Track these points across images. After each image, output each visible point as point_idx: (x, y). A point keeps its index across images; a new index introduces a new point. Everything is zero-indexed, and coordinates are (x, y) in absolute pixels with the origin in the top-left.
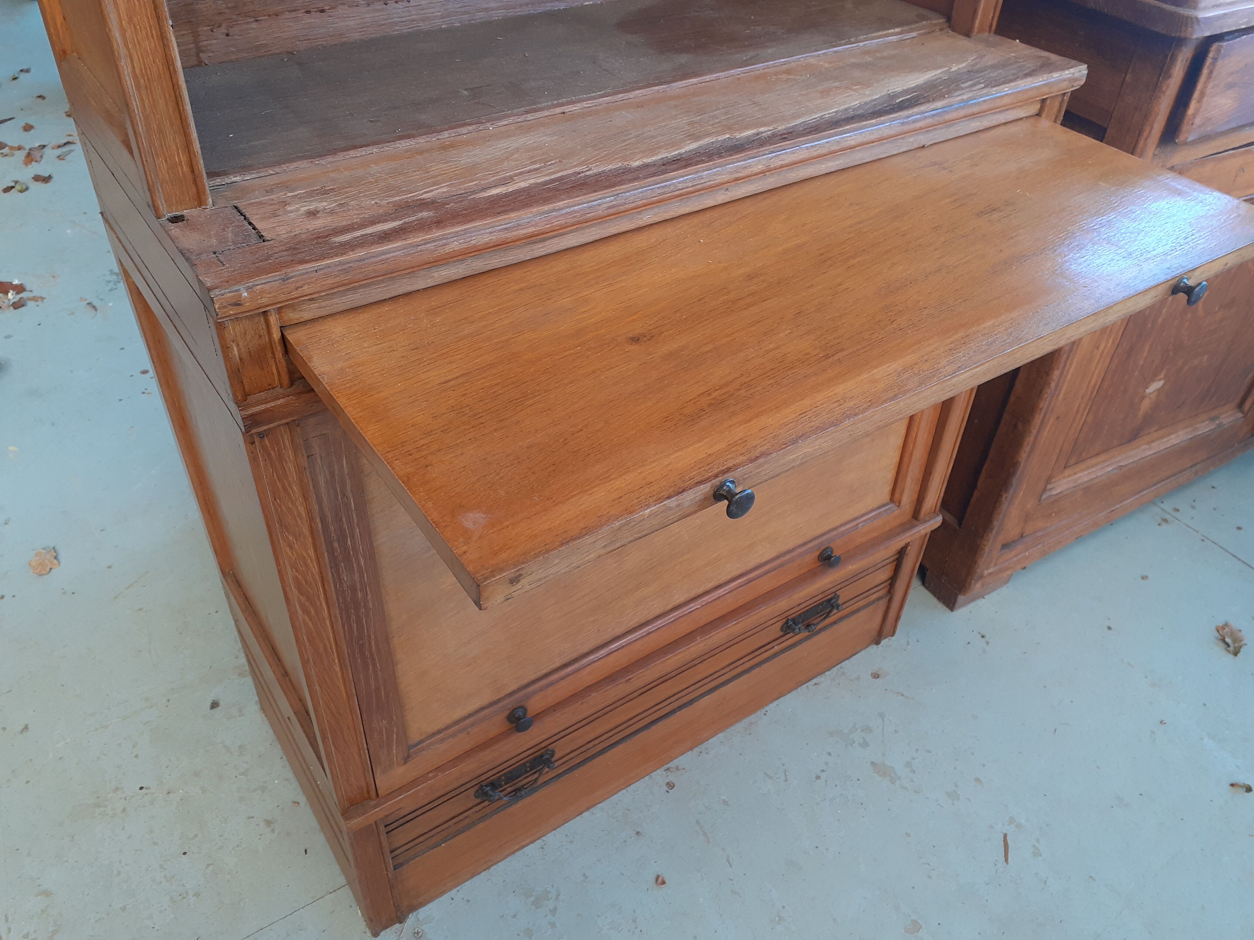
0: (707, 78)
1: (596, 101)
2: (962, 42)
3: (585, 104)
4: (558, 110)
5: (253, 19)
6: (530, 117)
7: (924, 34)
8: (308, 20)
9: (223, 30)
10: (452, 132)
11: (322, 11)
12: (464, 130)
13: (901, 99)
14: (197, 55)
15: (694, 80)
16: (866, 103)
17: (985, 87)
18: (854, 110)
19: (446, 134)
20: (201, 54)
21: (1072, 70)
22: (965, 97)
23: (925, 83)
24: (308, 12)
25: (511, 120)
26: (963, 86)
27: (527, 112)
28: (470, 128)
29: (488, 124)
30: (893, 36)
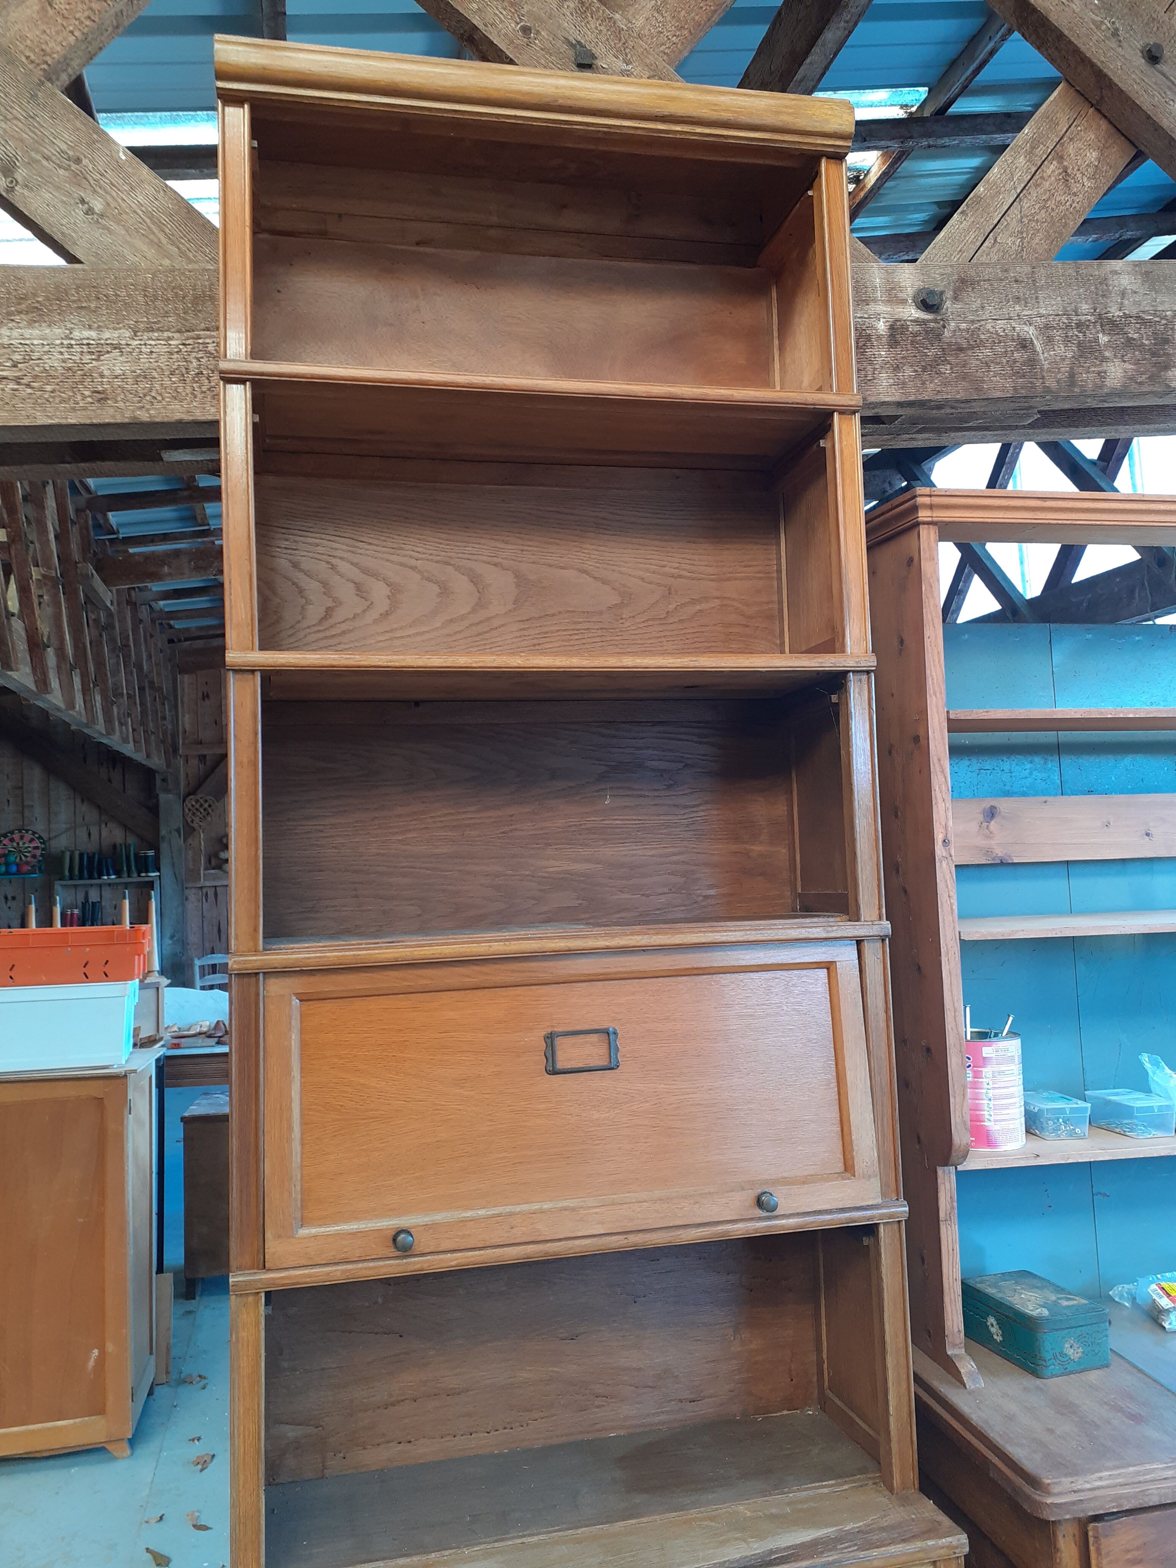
0: (645, 1520)
1: (550, 1535)
2: (881, 1499)
3: (541, 1537)
4: (519, 1541)
5: (362, 1448)
6: (496, 1545)
7: (857, 1487)
8: (400, 1447)
9: (342, 1455)
10: (438, 1554)
11: (410, 1442)
12: (447, 1553)
13: (777, 1556)
14: (323, 1471)
15: (633, 1521)
16: (746, 1557)
17: (857, 1550)
18: (732, 1563)
19: (433, 1555)
20: (325, 1471)
21: (949, 1539)
22: (830, 1559)
23: (812, 1540)
24: (400, 1443)
25: (482, 1547)
26: (839, 1547)
27: (496, 1541)
28: (451, 1551)
29: (465, 1549)
30: (826, 1487)
